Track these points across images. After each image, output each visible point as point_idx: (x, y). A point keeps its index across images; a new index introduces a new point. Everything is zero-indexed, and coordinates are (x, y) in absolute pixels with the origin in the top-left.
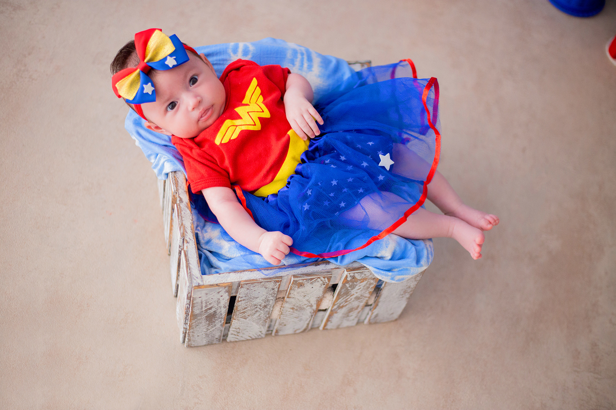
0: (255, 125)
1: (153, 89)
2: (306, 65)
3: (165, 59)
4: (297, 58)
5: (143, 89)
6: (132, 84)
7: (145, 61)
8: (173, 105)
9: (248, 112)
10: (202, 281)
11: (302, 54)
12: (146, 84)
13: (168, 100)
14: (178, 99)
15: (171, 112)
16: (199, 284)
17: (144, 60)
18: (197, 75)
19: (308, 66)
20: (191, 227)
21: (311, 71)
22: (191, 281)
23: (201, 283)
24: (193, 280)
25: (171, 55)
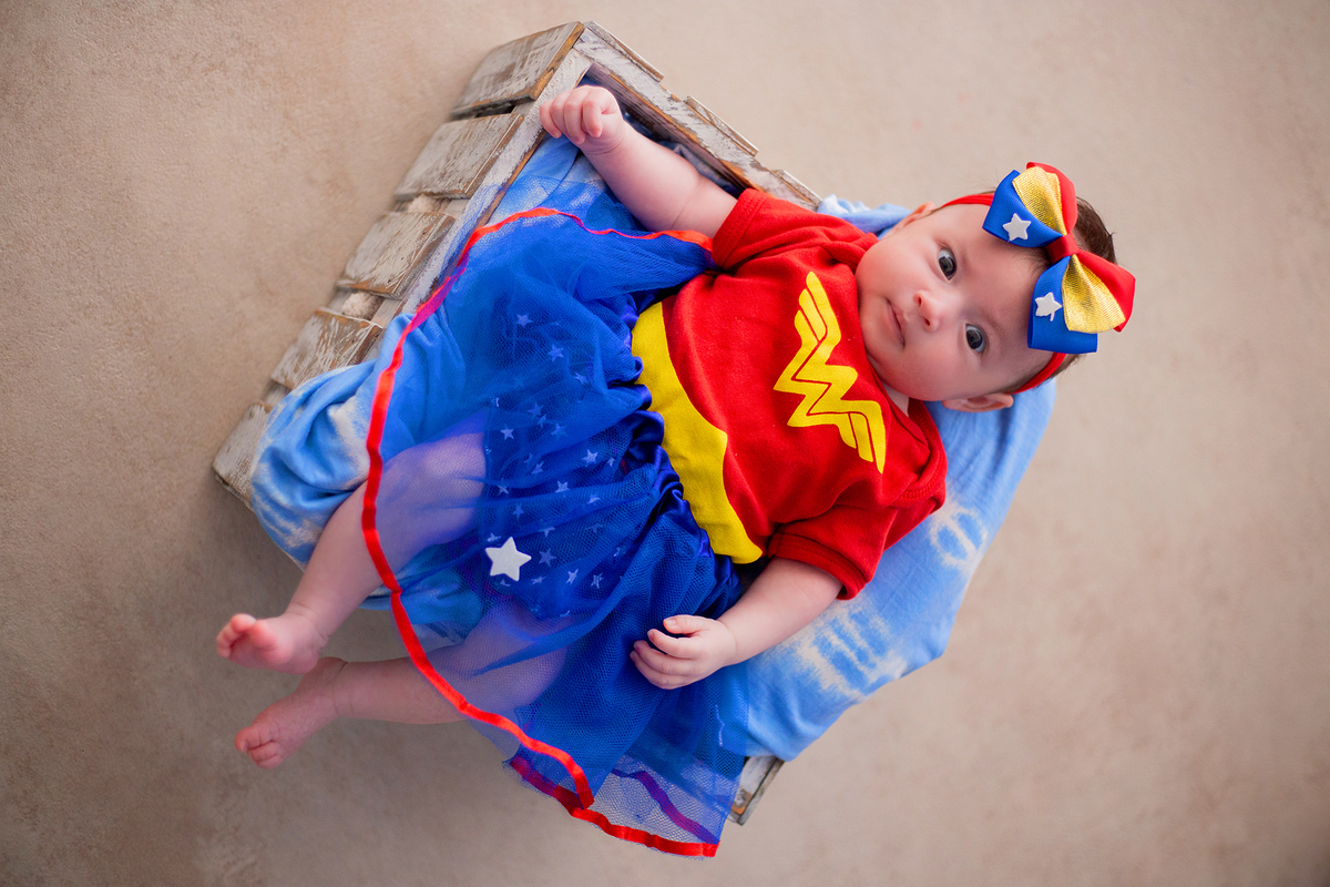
0: (794, 378)
1: (1012, 238)
2: (835, 641)
3: (1059, 298)
4: (862, 634)
5: (1024, 216)
6: (1045, 205)
7: (1075, 257)
8: (949, 268)
9: (830, 384)
10: (581, 52)
11: (862, 656)
12: (1029, 230)
13: (965, 261)
14: (955, 283)
15: (936, 254)
16: (582, 41)
17: (1078, 255)
18: (982, 352)
19: (830, 644)
20: (695, 133)
21: (815, 643)
22: (597, 35)
23: (578, 46)
24: (596, 39)
25: (1060, 313)
